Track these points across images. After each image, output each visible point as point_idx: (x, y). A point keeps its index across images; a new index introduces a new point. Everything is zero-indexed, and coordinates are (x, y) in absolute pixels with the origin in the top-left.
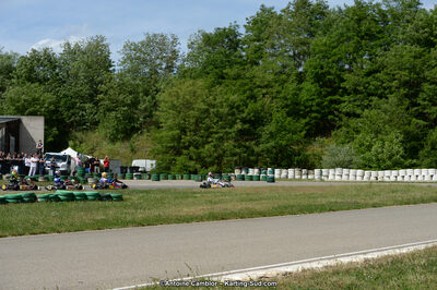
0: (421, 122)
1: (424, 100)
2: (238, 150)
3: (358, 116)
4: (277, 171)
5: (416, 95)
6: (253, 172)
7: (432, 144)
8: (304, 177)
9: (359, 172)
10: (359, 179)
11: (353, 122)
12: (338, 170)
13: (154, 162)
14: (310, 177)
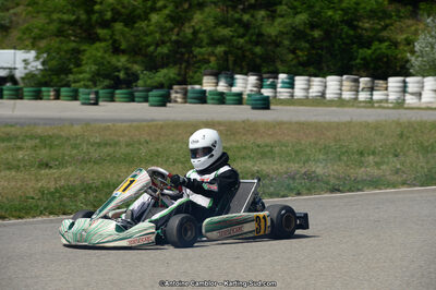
2: (226, 32)
4: (300, 81)
6: (245, 84)
8: (363, 96)
13: (32, 54)
14: (377, 95)
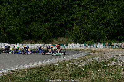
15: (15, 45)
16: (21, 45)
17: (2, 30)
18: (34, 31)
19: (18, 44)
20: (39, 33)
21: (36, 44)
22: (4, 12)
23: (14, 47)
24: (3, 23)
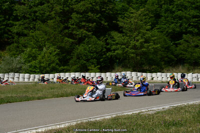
0: (71, 40)
1: (73, 25)
3: (26, 35)
5: (67, 21)
7: (78, 55)
9: (27, 75)
10: (26, 80)
11: (22, 40)
12: (11, 74)
15: (154, 75)
16: (164, 74)
17: (133, 51)
18: (186, 51)
19: (159, 74)
20: (194, 54)
21: (191, 74)
22: (136, 20)
23: (152, 79)
24: (135, 38)
